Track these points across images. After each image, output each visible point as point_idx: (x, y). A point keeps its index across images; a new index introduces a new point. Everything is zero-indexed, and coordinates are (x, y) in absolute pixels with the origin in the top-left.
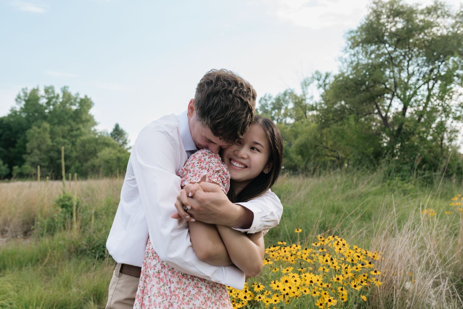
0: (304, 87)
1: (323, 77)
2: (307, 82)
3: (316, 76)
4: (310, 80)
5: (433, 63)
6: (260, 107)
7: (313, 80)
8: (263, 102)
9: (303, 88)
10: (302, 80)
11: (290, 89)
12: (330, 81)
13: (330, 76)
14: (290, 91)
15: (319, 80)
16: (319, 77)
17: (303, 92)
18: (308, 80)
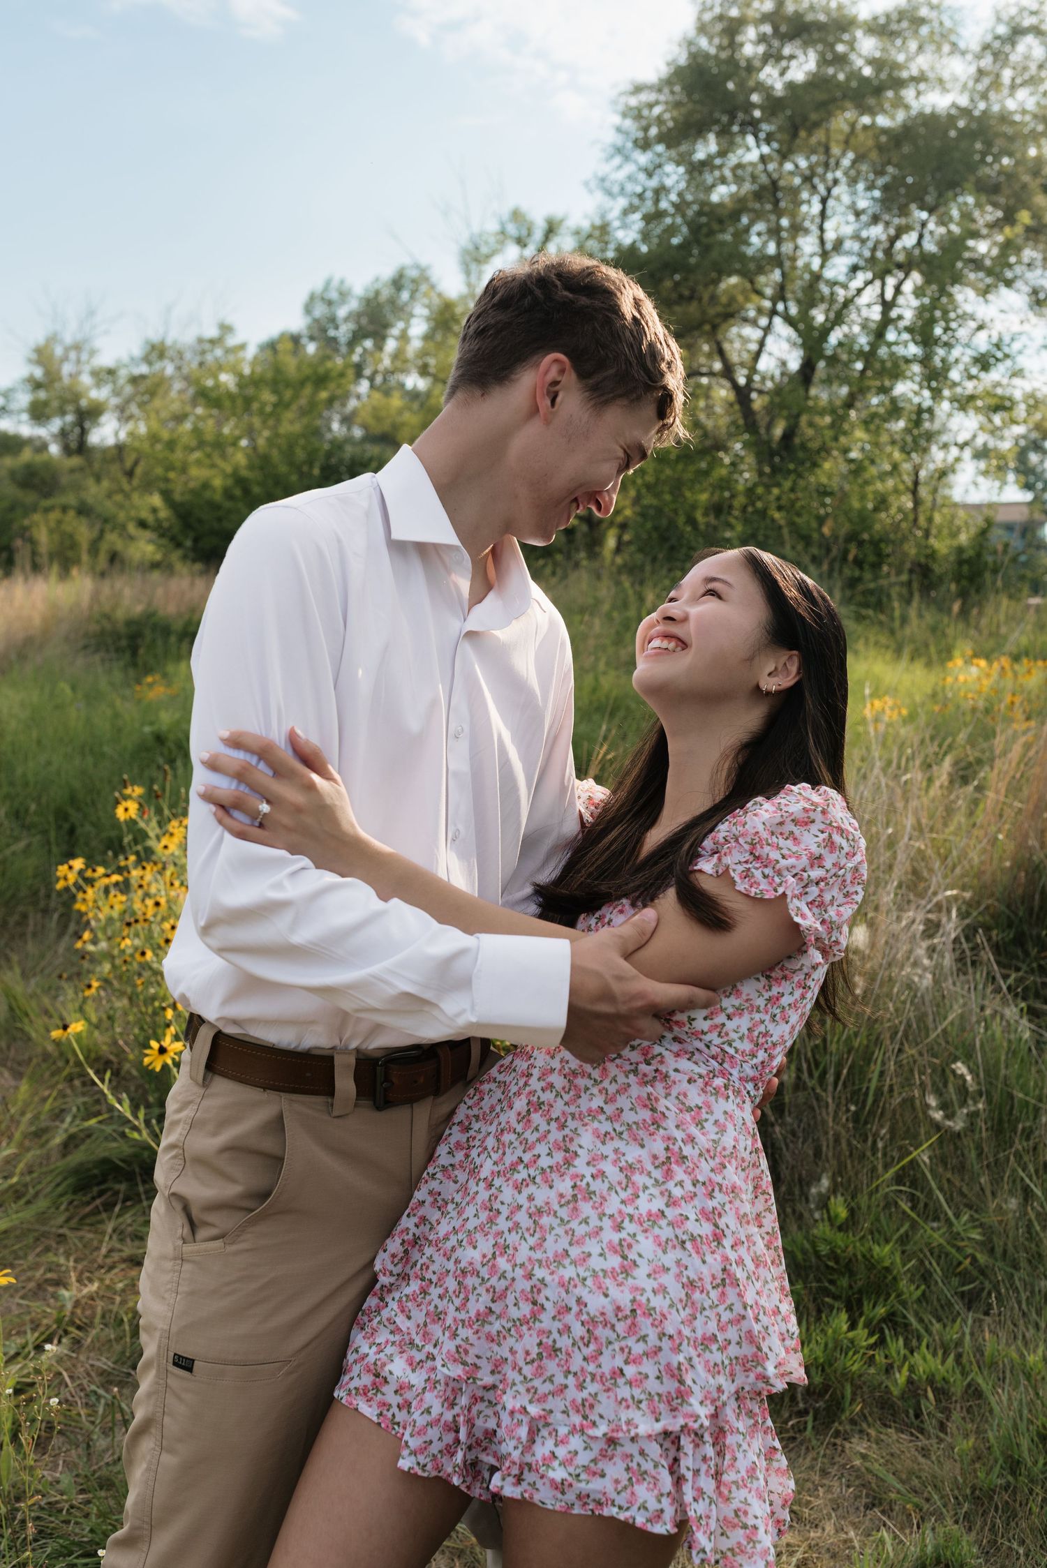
0: (473, 267)
1: (538, 235)
2: (484, 250)
3: (512, 229)
4: (492, 240)
5: (904, 211)
6: (309, 328)
7: (502, 243)
8: (320, 311)
9: (468, 273)
10: (464, 241)
11: (417, 267)
12: (559, 249)
13: (563, 230)
14: (413, 273)
15: (521, 242)
16: (524, 232)
17: (469, 285)
18: (486, 243)
